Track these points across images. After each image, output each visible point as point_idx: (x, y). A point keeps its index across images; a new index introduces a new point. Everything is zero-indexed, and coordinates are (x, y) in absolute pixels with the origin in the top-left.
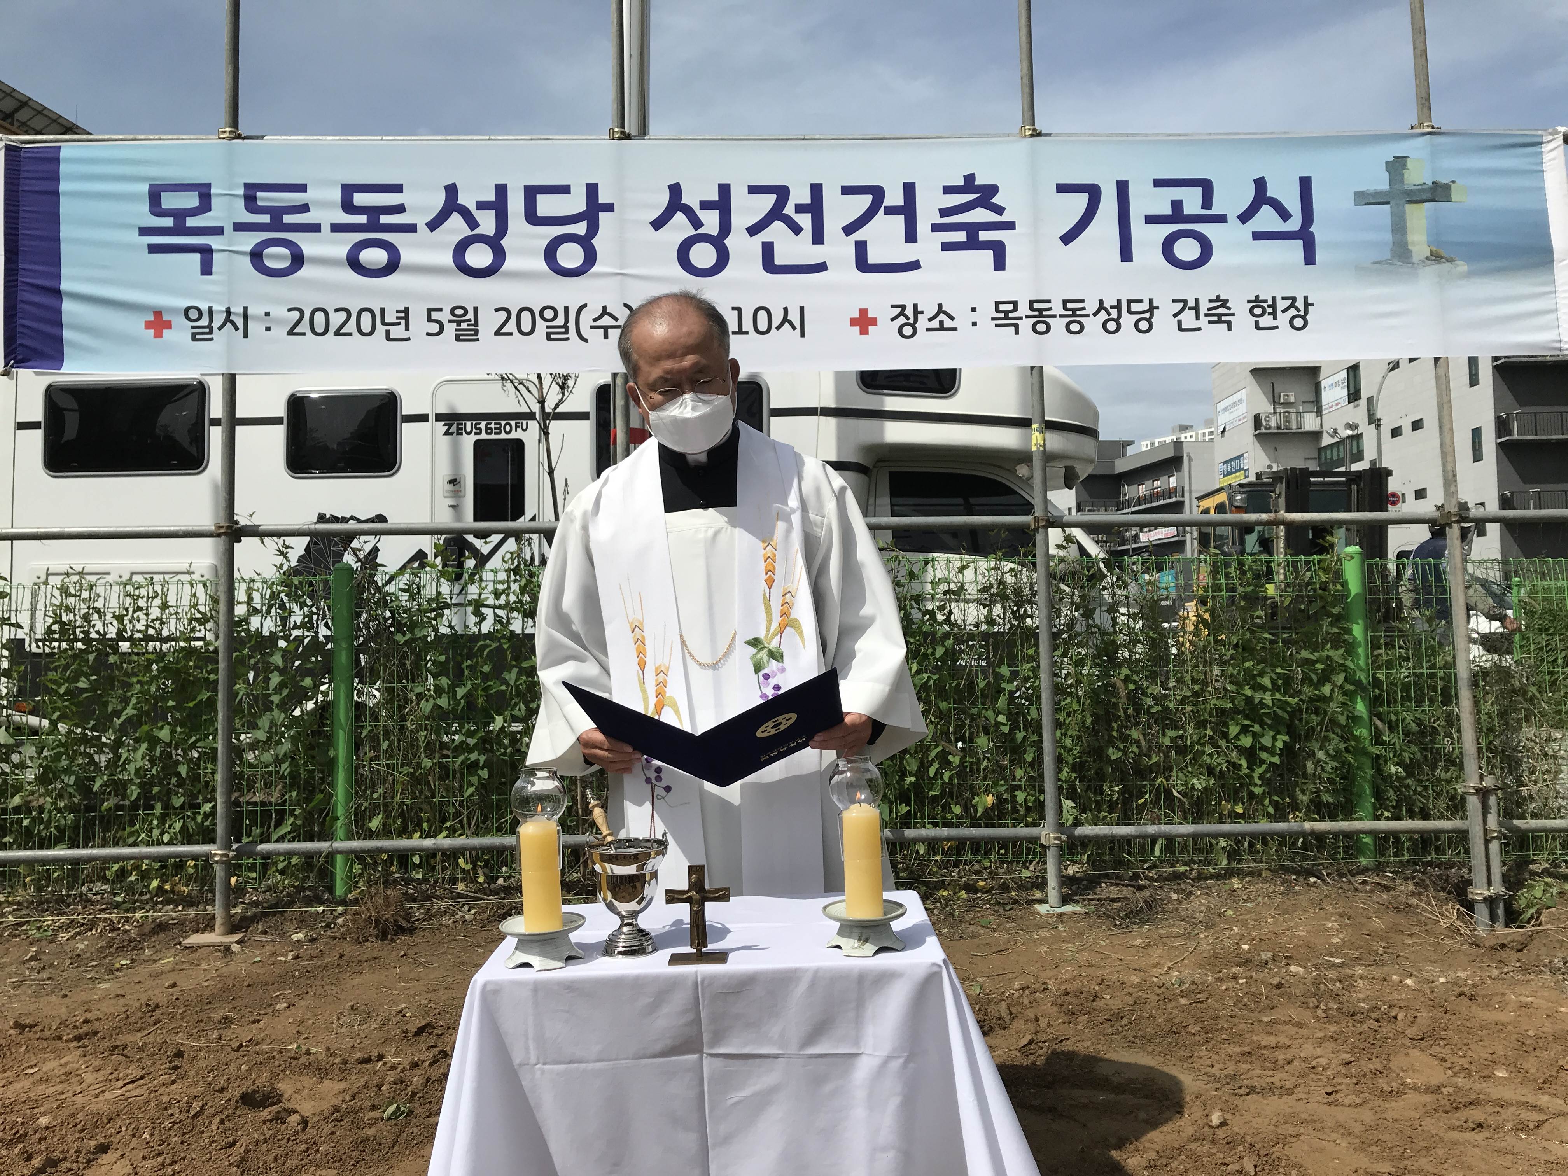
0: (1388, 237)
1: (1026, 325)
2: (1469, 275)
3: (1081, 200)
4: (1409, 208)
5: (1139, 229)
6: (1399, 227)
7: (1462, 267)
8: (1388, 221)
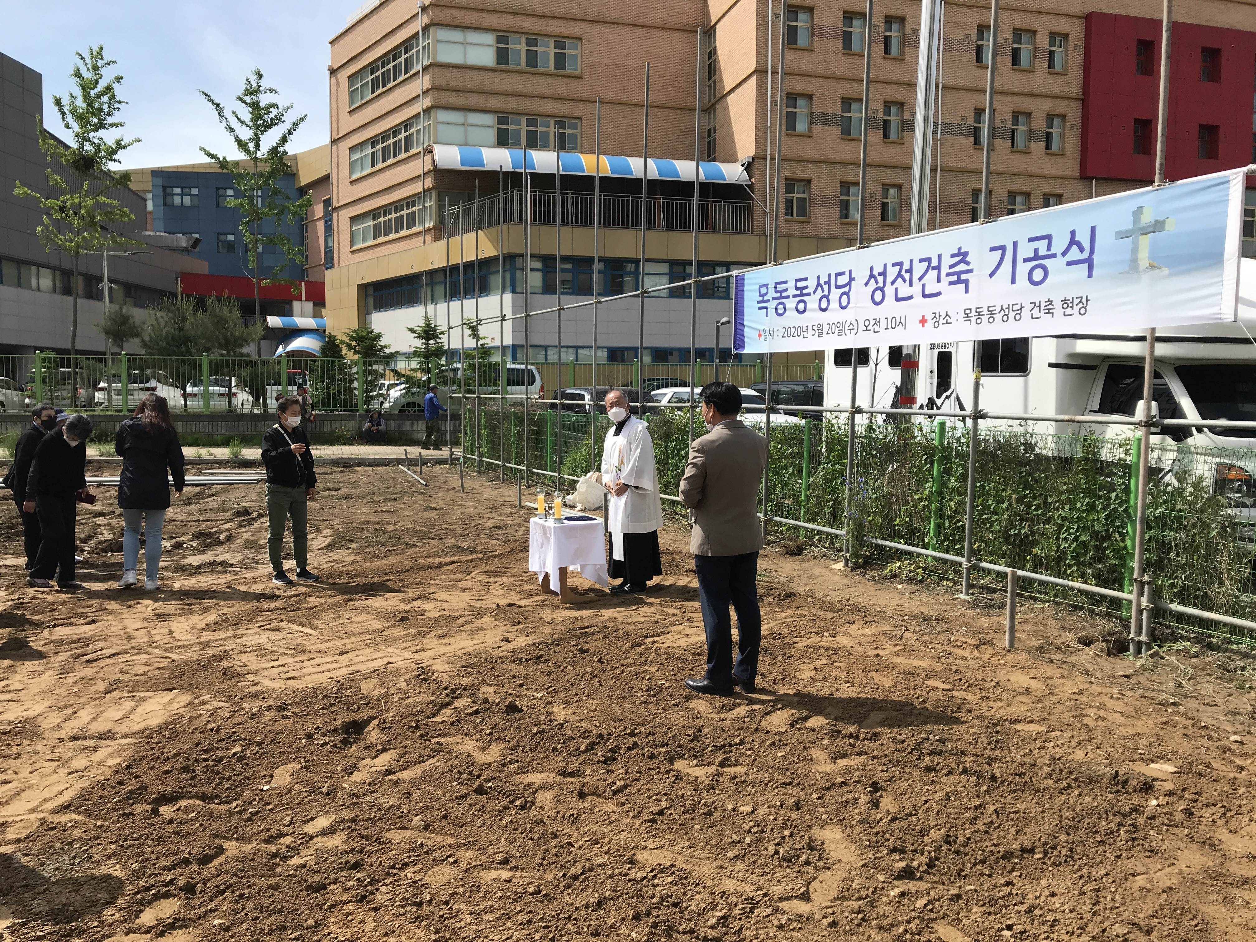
0: (1128, 256)
1: (974, 319)
2: (1171, 275)
3: (999, 252)
4: (1141, 237)
5: (1020, 265)
6: (1135, 250)
7: (1166, 271)
8: (1130, 246)
